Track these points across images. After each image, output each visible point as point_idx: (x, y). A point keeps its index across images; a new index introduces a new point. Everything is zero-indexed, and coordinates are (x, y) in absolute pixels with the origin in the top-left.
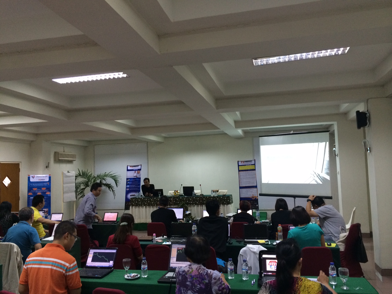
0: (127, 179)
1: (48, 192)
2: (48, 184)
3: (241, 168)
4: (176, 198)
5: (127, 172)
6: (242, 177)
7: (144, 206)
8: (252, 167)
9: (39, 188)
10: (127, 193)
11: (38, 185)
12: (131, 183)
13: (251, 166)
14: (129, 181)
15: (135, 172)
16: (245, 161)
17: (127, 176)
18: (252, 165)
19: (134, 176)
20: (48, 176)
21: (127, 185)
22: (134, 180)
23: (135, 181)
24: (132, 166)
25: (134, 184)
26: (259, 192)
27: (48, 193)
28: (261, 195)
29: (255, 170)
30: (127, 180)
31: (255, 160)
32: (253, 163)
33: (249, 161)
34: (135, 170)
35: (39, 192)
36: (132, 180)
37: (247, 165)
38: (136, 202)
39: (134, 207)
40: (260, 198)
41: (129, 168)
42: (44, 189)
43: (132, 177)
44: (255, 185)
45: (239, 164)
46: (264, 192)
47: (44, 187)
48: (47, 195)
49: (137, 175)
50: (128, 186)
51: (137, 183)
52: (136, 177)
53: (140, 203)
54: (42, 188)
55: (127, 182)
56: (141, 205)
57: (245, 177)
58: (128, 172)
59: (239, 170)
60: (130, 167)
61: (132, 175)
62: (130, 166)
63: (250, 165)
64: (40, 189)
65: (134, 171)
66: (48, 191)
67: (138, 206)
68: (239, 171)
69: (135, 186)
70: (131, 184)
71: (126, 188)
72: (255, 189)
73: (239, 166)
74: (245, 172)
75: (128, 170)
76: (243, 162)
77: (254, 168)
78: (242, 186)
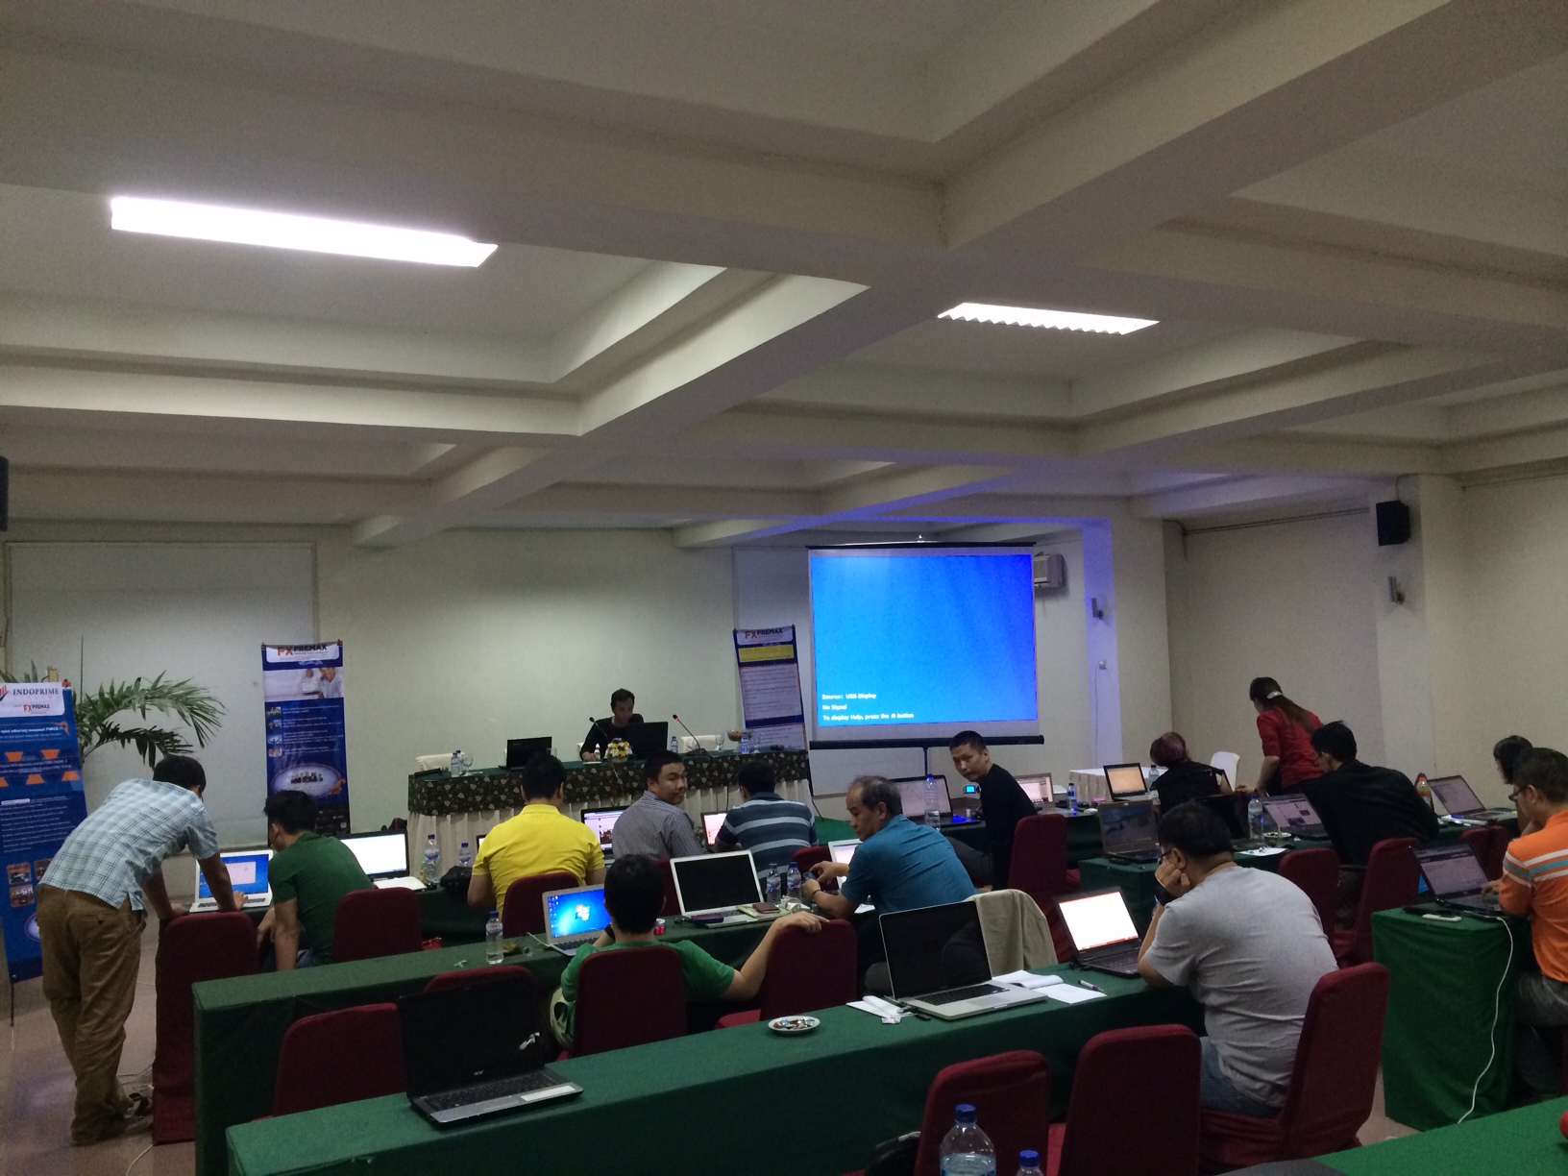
0: (269, 706)
1: (67, 769)
2: (66, 729)
3: (747, 655)
4: (574, 773)
5: (265, 677)
6: (749, 687)
7: (497, 808)
8: (784, 652)
9: (32, 749)
10: (273, 770)
11: (24, 733)
12: (290, 723)
13: (779, 647)
14: (278, 716)
15: (312, 675)
16: (759, 632)
17: (265, 692)
18: (782, 643)
19: (305, 690)
20: (60, 687)
21: (270, 732)
22: (306, 710)
23: (311, 713)
24: (289, 648)
25: (308, 729)
26: (810, 738)
27: (71, 776)
28: (815, 746)
29: (795, 660)
30: (269, 713)
31: (793, 628)
32: (787, 636)
33: (772, 631)
34: (310, 666)
35: (35, 770)
36: (295, 710)
37: (768, 644)
38: (461, 796)
39: (449, 817)
40: (814, 756)
41: (273, 656)
42: (50, 754)
43: (295, 695)
44: (797, 712)
45: (740, 643)
46: (822, 738)
47: (50, 744)
48: (68, 783)
49: (319, 685)
50: (277, 738)
51: (324, 721)
52: (316, 697)
53: (478, 798)
54: (44, 752)
55: (269, 719)
56: (482, 806)
57: (763, 687)
58: (269, 673)
59: (741, 661)
60: (277, 651)
61: (294, 689)
62: (280, 648)
63: (775, 644)
64: (34, 758)
65: (305, 670)
66: (70, 766)
67: (468, 811)
68: (741, 665)
69: (316, 735)
70: (288, 730)
71: (270, 747)
72: (796, 728)
73: (738, 647)
74: (759, 668)
75: (268, 666)
76: (753, 632)
77: (792, 657)
78: (752, 718)
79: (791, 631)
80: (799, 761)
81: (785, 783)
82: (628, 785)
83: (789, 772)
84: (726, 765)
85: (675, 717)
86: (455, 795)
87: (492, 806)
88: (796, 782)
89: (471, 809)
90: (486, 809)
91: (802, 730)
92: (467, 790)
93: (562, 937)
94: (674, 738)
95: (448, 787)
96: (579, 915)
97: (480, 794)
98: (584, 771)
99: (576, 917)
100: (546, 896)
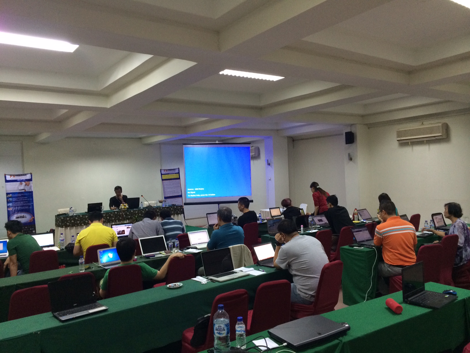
0: (7, 194)
3: (164, 177)
4: (110, 214)
5: (6, 185)
6: (165, 187)
7: (84, 225)
8: (176, 176)
10: (9, 214)
12: (14, 199)
13: (174, 174)
14: (10, 197)
16: (168, 170)
17: (6, 189)
21: (8, 202)
22: (20, 195)
23: (22, 196)
24: (14, 175)
25: (21, 201)
26: (184, 202)
28: (186, 204)
30: (8, 196)
31: (179, 168)
32: (177, 171)
33: (172, 170)
36: (16, 195)
37: (171, 174)
38: (73, 221)
39: (69, 228)
40: (185, 207)
41: (8, 178)
44: (180, 194)
45: (162, 173)
46: (188, 202)
50: (10, 204)
51: (26, 199)
53: (78, 222)
55: (7, 198)
56: (79, 225)
57: (169, 187)
58: (7, 183)
60: (9, 176)
61: (16, 189)
62: (11, 175)
68: (163, 180)
69: (24, 203)
70: (16, 201)
71: (8, 207)
74: (168, 181)
75: (7, 181)
76: (166, 170)
77: (179, 177)
78: (166, 196)
79: (178, 170)
80: (180, 209)
81: (176, 215)
82: (127, 217)
83: (178, 212)
84: (158, 210)
85: (142, 196)
86: (71, 221)
87: (83, 224)
88: (180, 215)
89: (76, 225)
90: (81, 225)
91: (181, 199)
92: (75, 220)
93: (104, 263)
94: (142, 202)
95: (68, 219)
96: (109, 256)
97: (79, 221)
98: (113, 213)
99: (108, 257)
100: (98, 251)
